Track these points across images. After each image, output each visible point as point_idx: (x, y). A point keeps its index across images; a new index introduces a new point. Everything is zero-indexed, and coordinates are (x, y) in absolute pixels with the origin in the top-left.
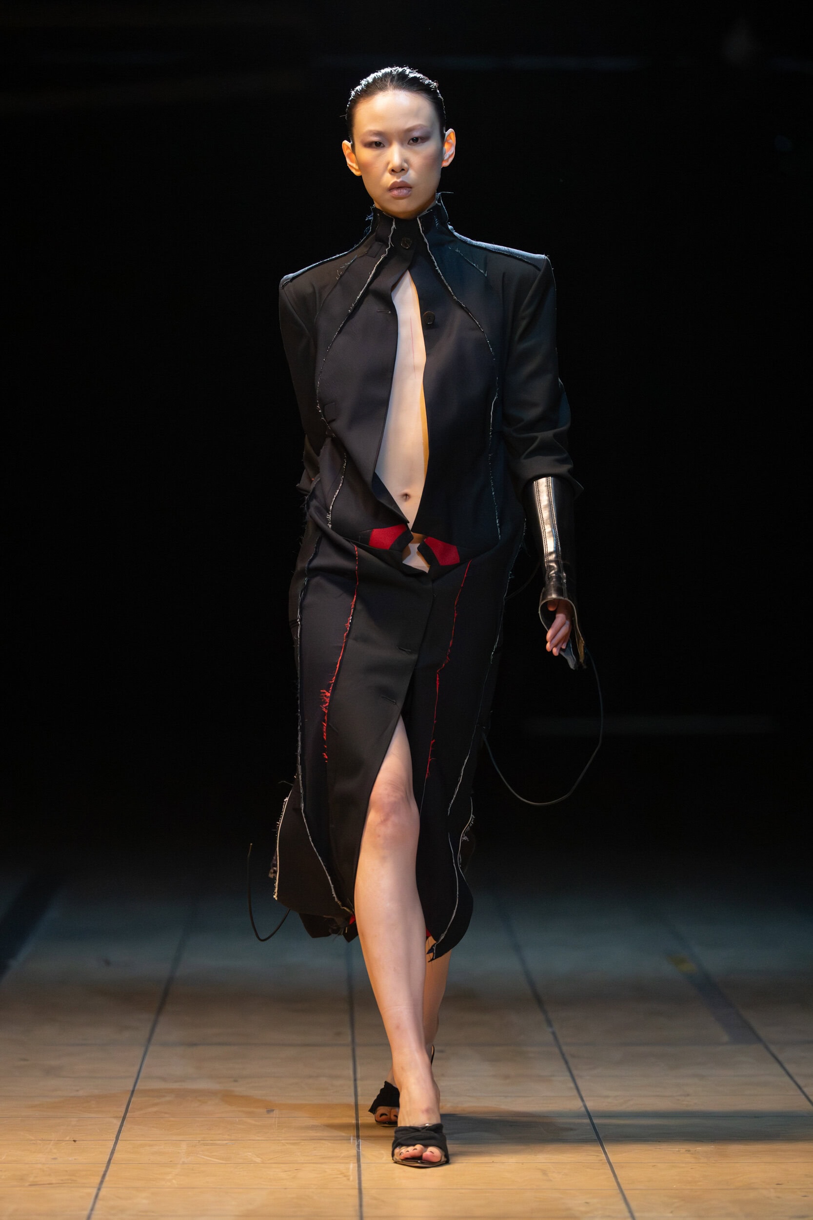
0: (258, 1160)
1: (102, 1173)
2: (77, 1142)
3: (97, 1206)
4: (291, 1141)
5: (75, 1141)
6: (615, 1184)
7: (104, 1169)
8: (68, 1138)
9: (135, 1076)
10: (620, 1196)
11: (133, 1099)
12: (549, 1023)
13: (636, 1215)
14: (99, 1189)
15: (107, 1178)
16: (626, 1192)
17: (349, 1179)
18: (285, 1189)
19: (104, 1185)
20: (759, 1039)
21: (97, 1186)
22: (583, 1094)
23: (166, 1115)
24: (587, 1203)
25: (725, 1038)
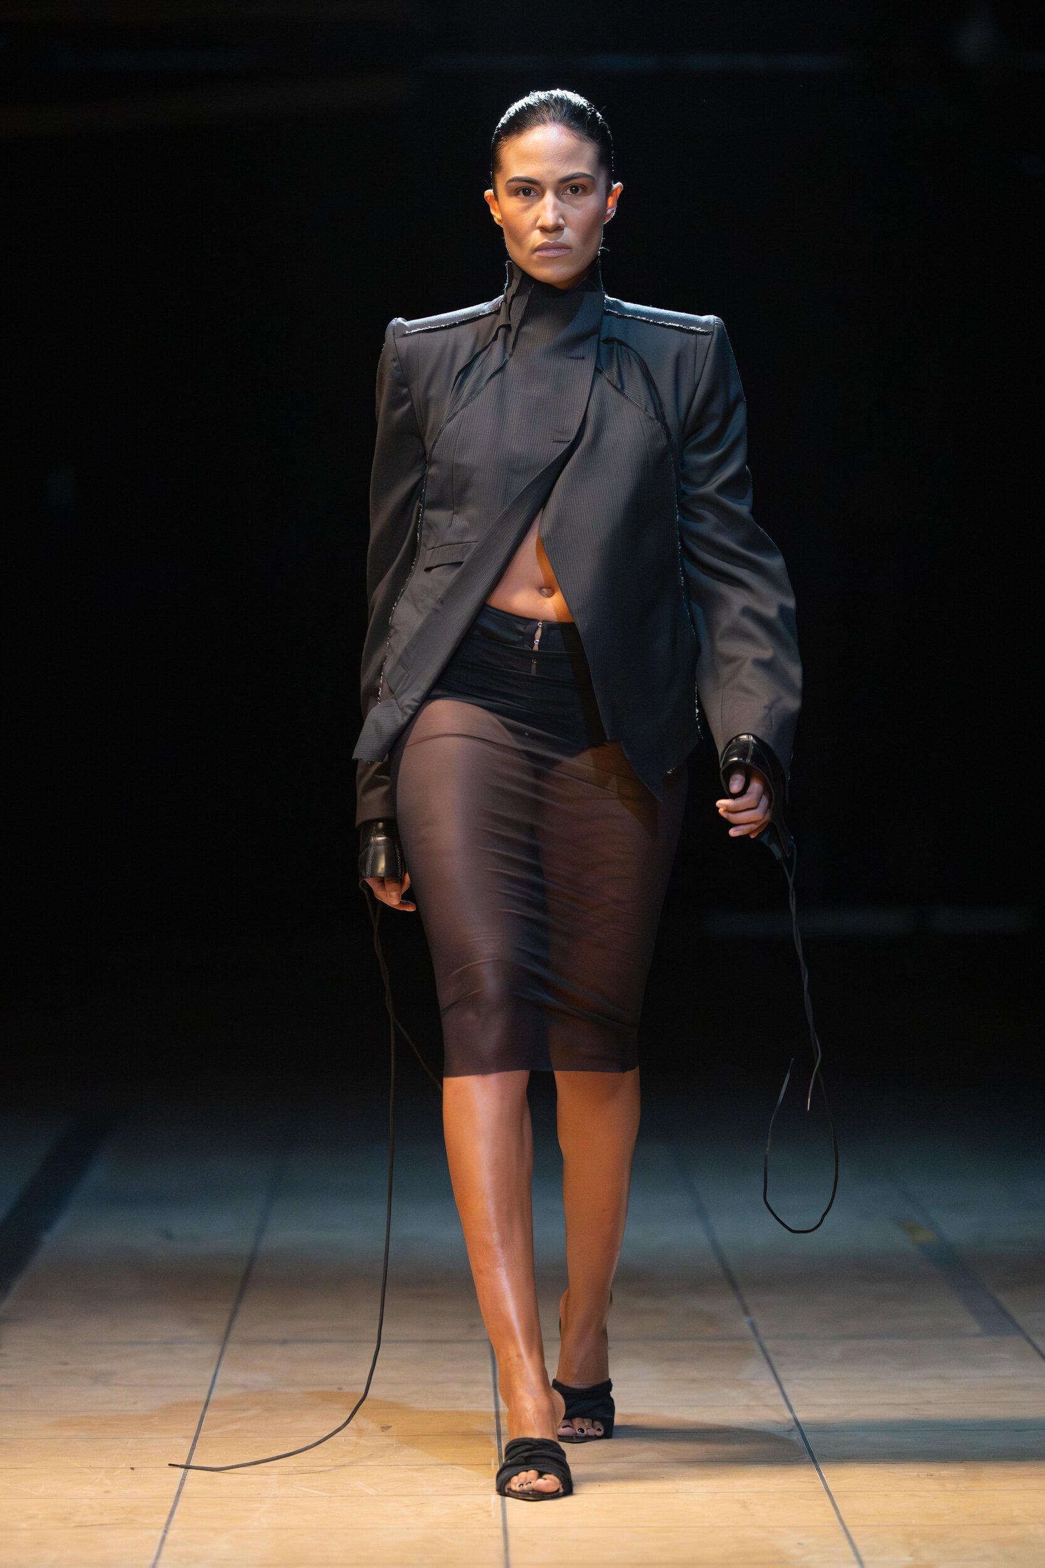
0: (371, 1491)
1: (169, 1510)
2: (136, 1470)
3: (164, 1553)
4: (412, 1467)
5: (132, 1469)
6: (836, 1519)
7: (171, 1505)
8: (123, 1466)
9: (210, 1383)
10: (843, 1533)
11: (207, 1414)
12: (746, 1312)
13: (864, 1558)
14: (166, 1532)
15: (176, 1517)
16: (850, 1529)
17: (490, 1516)
18: (408, 1529)
19: (173, 1524)
20: (1018, 1329)
21: (164, 1526)
22: (793, 1402)
23: (250, 1434)
24: (799, 1544)
25: (976, 1328)
